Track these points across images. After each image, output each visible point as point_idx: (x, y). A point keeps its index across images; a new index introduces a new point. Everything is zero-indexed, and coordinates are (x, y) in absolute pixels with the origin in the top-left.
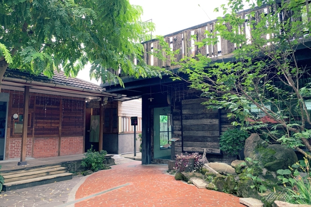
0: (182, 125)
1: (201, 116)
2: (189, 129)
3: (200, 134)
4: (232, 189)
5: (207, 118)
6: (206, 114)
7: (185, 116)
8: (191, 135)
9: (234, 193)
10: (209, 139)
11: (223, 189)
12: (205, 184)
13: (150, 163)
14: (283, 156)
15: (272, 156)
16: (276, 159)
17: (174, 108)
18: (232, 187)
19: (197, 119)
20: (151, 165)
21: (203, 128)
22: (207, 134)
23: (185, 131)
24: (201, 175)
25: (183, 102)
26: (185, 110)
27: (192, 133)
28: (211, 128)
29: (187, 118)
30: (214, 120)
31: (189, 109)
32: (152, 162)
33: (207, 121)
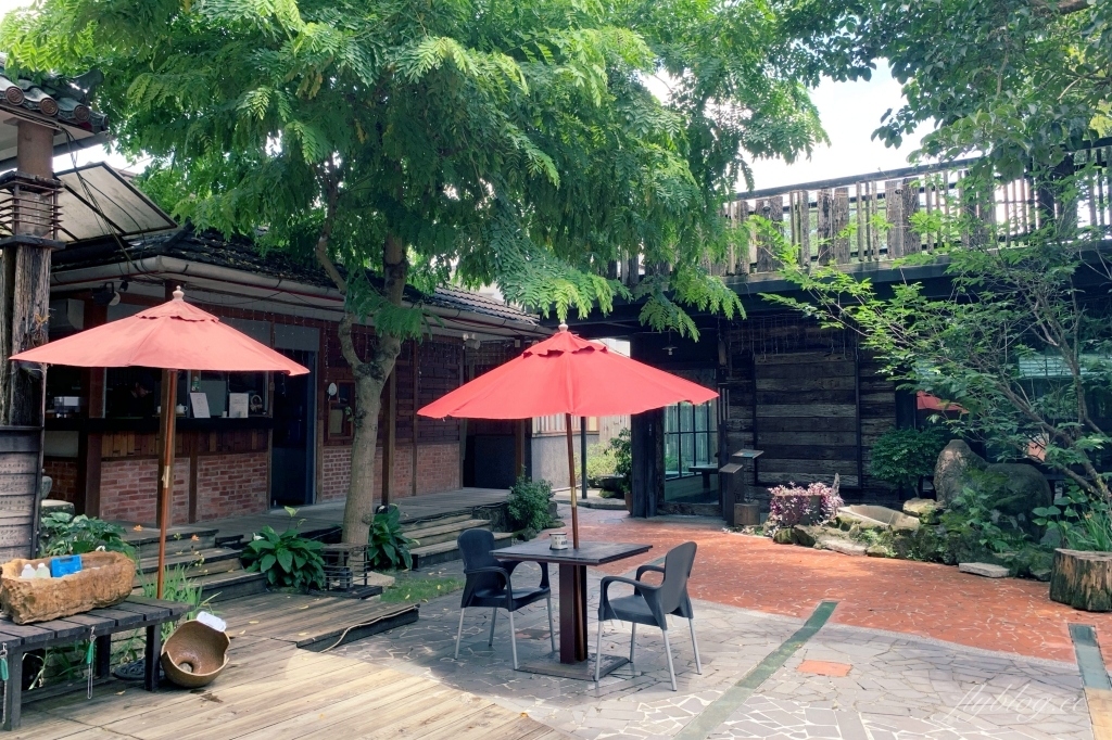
0: (754, 417)
1: (808, 396)
2: (777, 426)
3: (806, 439)
4: (932, 551)
5: (825, 401)
6: (822, 391)
7: (765, 396)
8: (779, 442)
9: (938, 559)
10: (829, 452)
11: (907, 554)
12: (861, 548)
13: (656, 514)
14: (1024, 488)
15: (1002, 488)
16: (1011, 492)
17: (731, 373)
18: (931, 549)
19: (799, 402)
20: (658, 518)
21: (815, 425)
22: (825, 440)
23: (765, 434)
24: (838, 531)
25: (759, 360)
26: (763, 381)
27: (782, 439)
28: (837, 425)
29: (770, 399)
30: (844, 407)
31: (775, 377)
32: (659, 511)
33: (825, 410)
